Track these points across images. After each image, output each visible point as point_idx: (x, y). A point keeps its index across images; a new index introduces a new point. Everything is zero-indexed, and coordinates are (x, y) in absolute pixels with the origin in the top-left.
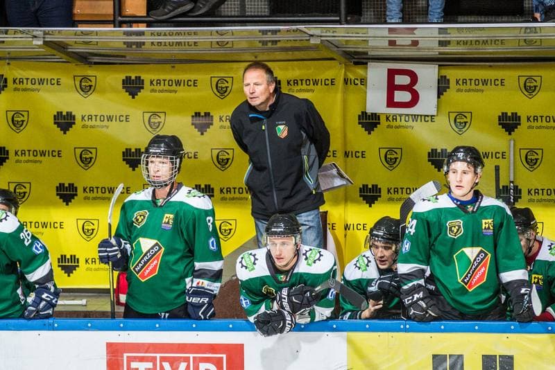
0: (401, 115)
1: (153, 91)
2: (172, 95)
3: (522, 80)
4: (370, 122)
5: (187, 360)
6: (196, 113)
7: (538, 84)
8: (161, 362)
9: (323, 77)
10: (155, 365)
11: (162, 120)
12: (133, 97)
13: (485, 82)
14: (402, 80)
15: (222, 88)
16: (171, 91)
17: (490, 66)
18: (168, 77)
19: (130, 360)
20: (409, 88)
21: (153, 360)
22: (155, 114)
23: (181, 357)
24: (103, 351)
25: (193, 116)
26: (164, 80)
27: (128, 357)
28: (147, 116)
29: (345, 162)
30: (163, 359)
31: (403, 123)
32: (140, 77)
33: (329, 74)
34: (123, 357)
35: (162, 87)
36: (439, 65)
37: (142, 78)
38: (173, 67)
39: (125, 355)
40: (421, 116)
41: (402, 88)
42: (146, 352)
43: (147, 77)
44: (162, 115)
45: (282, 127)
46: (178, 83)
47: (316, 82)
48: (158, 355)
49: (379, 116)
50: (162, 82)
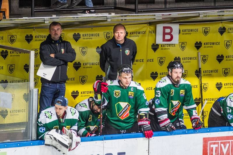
0: (166, 44)
1: (84, 39)
2: (91, 40)
3: (204, 29)
4: (155, 47)
5: (229, 142)
6: (97, 47)
7: (209, 30)
8: (221, 144)
9: (142, 31)
10: (218, 145)
11: (86, 50)
12: (76, 42)
13: (192, 30)
14: (167, 31)
15: (108, 36)
16: (90, 39)
17: (195, 24)
18: (89, 33)
19: (211, 144)
20: (170, 34)
21: (218, 143)
22: (83, 48)
23: (227, 142)
24: (202, 141)
25: (96, 48)
26: (87, 34)
27: (210, 143)
28: (81, 49)
29: (147, 64)
30: (221, 143)
31: (167, 47)
32: (79, 33)
33: (144, 30)
34: (208, 143)
35: (87, 37)
36: (179, 24)
37: (80, 34)
38: (92, 29)
39: (209, 142)
40: (171, 44)
41: (168, 34)
42: (216, 141)
43: (81, 33)
44: (86, 48)
45: (127, 51)
46: (92, 35)
47: (139, 33)
48: (220, 141)
49: (159, 45)
50: (87, 35)
